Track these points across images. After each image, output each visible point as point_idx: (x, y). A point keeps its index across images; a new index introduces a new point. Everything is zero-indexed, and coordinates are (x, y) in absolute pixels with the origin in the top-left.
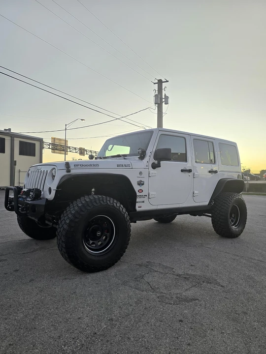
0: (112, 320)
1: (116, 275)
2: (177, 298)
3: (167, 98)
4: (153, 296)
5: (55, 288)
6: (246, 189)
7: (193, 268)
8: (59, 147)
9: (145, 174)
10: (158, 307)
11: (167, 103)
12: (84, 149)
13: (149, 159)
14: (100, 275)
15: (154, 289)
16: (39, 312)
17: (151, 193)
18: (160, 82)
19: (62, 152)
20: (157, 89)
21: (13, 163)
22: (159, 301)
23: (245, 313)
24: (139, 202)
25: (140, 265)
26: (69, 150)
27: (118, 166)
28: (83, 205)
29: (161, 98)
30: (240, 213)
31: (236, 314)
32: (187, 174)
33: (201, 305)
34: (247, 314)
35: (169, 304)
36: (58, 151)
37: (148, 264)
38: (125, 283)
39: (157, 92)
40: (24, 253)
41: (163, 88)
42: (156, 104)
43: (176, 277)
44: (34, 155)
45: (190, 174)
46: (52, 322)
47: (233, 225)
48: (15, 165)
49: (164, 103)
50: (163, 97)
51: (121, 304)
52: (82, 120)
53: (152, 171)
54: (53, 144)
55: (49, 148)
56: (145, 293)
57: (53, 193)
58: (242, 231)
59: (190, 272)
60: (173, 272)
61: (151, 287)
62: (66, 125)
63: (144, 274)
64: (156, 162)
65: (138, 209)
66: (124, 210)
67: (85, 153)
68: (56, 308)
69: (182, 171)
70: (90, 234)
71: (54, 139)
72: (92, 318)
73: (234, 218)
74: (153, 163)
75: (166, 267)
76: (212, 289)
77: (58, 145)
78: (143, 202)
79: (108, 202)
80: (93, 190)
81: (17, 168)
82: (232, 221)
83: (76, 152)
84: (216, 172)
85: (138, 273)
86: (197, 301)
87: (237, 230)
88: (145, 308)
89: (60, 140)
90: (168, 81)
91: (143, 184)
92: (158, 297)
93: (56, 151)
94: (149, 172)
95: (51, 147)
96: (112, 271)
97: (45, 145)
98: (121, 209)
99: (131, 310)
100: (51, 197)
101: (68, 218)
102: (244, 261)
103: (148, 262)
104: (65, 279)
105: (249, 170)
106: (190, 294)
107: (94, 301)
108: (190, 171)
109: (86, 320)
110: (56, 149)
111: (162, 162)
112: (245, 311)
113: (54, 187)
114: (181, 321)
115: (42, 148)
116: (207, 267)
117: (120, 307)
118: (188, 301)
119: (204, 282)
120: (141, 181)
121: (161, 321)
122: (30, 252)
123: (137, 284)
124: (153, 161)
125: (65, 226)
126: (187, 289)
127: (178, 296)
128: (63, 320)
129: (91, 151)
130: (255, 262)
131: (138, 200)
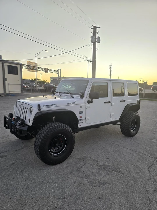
0: (64, 198)
1: (67, 166)
2: (99, 182)
3: (99, 38)
4: (86, 181)
5: (35, 176)
6: (143, 97)
7: (108, 160)
8: (32, 67)
9: (84, 107)
10: (89, 189)
11: (99, 42)
12: (47, 69)
13: (86, 98)
14: (58, 166)
15: (87, 177)
16: (27, 194)
17: (87, 117)
18: (95, 28)
19: (34, 71)
20: (93, 33)
21: (5, 80)
22: (89, 185)
23: (132, 192)
24: (80, 123)
25: (80, 159)
26: (38, 69)
27: (68, 104)
28: (49, 131)
29: (96, 39)
30: (136, 123)
31: (128, 192)
32: (108, 104)
33: (110, 187)
34: (133, 192)
35: (94, 187)
36: (31, 70)
37: (84, 158)
38: (71, 173)
39: (93, 34)
40: (16, 150)
41: (97, 32)
42: (92, 42)
43: (99, 167)
44: (17, 74)
45: (110, 104)
46: (34, 200)
47: (132, 130)
48: (6, 81)
49: (97, 42)
50: (97, 38)
51: (69, 187)
52: (46, 51)
53: (88, 105)
54: (28, 66)
55: (26, 68)
56: (82, 179)
57: (31, 122)
58: (137, 133)
59: (107, 164)
60: (98, 164)
61: (85, 175)
62: (36, 54)
63: (82, 165)
64: (90, 99)
65: (79, 127)
66: (72, 131)
67: (48, 71)
68: (36, 191)
69: (105, 103)
70: (52, 144)
71: (29, 62)
72: (54, 197)
73: (133, 126)
74: (89, 100)
75: (94, 160)
76: (117, 176)
77: (31, 66)
78: (82, 123)
79: (63, 128)
80: (54, 117)
81: (7, 82)
82: (132, 127)
83: (43, 71)
84: (125, 101)
85: (79, 165)
86: (109, 184)
87: (134, 132)
88: (82, 190)
89: (33, 63)
90: (100, 27)
91: (82, 113)
92: (89, 182)
93: (30, 70)
94: (86, 105)
95: (27, 68)
96: (65, 164)
97: (23, 67)
98: (70, 130)
99: (74, 191)
100: (30, 124)
101: (40, 138)
102: (136, 155)
103: (84, 156)
104: (40, 170)
105: (146, 82)
106: (105, 179)
107: (55, 186)
108: (109, 102)
109: (52, 199)
110: (31, 69)
111: (94, 100)
112: (133, 190)
113: (32, 119)
114: (100, 198)
115: (21, 68)
116: (116, 159)
117: (69, 190)
118: (104, 185)
119: (113, 171)
120: (81, 111)
121: (90, 199)
122: (20, 149)
123: (78, 173)
124: (88, 99)
125: (39, 143)
126: (104, 176)
127: (99, 181)
128: (40, 199)
129: (52, 70)
130: (142, 155)
131: (79, 122)
